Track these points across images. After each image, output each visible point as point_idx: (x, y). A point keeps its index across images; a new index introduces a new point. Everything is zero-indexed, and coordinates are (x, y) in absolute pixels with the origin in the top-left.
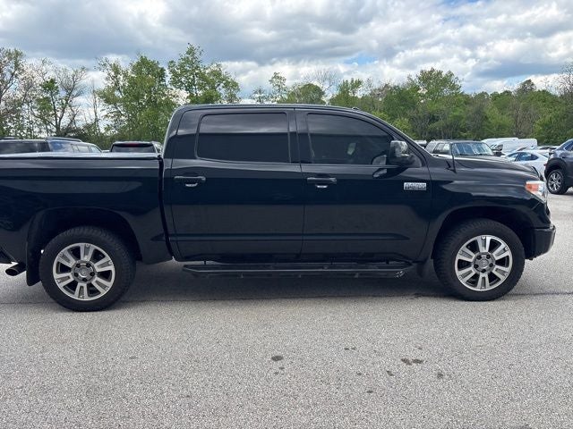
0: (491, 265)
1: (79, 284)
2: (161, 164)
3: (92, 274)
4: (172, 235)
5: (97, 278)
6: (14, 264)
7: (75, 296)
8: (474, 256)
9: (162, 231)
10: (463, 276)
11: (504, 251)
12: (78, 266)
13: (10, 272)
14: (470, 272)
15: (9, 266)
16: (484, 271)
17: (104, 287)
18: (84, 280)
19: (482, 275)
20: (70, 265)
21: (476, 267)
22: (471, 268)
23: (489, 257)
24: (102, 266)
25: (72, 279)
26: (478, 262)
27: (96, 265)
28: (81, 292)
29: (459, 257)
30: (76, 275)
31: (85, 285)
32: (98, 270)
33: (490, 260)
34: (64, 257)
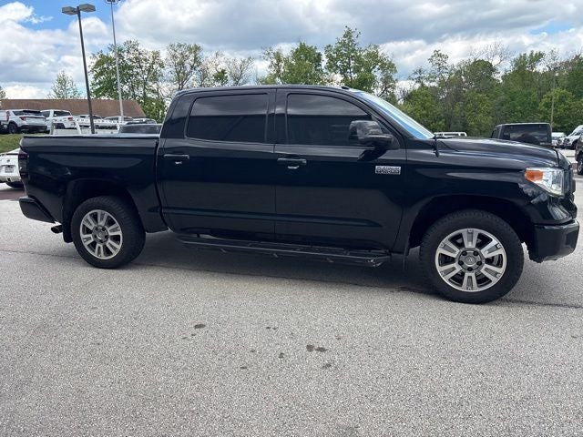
0: (480, 264)
1: (98, 245)
2: (157, 145)
3: (107, 237)
4: (165, 208)
5: (109, 241)
6: (58, 224)
7: (95, 255)
8: (458, 251)
9: (157, 204)
10: (445, 273)
11: (495, 248)
12: (97, 229)
13: (55, 230)
14: (454, 269)
15: (53, 225)
16: (470, 269)
17: (115, 249)
18: (101, 241)
19: (467, 274)
20: (91, 228)
21: (461, 263)
22: (455, 265)
23: (476, 254)
24: (113, 230)
25: (92, 240)
26: (463, 258)
27: (108, 229)
28: (99, 252)
29: (440, 251)
30: (95, 237)
31: (101, 246)
32: (110, 234)
33: (478, 258)
34: (87, 221)
